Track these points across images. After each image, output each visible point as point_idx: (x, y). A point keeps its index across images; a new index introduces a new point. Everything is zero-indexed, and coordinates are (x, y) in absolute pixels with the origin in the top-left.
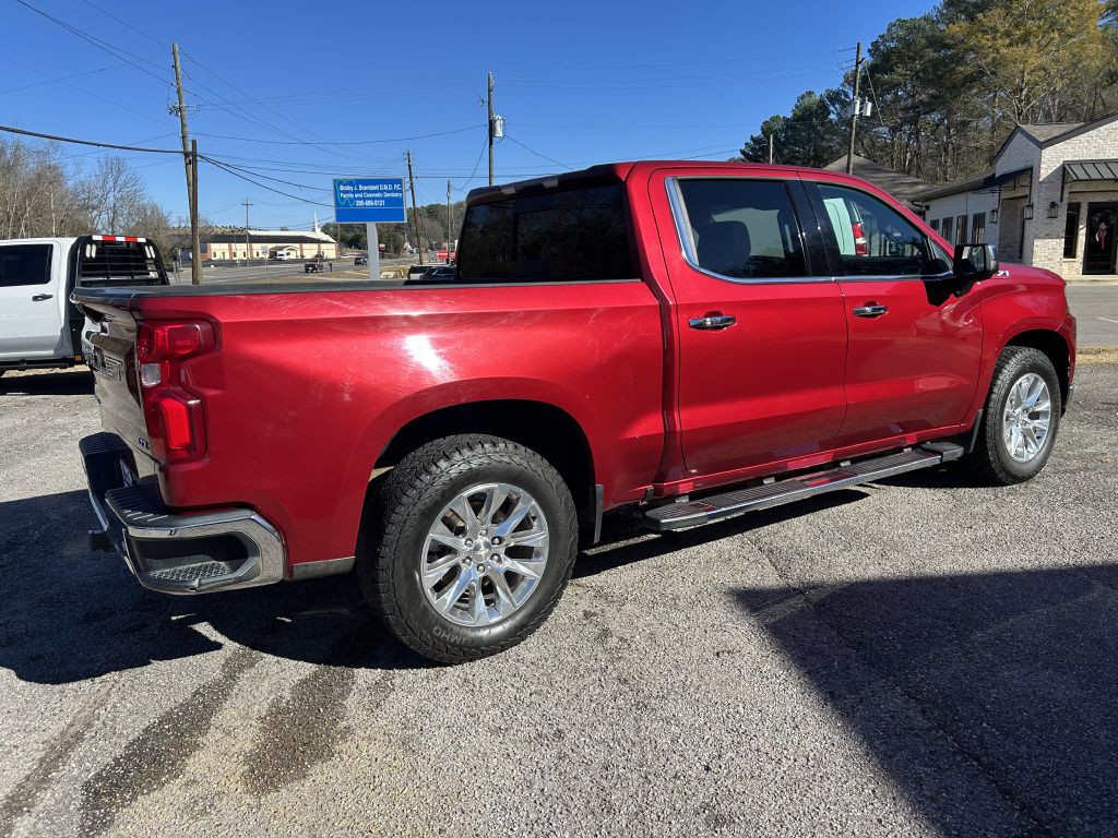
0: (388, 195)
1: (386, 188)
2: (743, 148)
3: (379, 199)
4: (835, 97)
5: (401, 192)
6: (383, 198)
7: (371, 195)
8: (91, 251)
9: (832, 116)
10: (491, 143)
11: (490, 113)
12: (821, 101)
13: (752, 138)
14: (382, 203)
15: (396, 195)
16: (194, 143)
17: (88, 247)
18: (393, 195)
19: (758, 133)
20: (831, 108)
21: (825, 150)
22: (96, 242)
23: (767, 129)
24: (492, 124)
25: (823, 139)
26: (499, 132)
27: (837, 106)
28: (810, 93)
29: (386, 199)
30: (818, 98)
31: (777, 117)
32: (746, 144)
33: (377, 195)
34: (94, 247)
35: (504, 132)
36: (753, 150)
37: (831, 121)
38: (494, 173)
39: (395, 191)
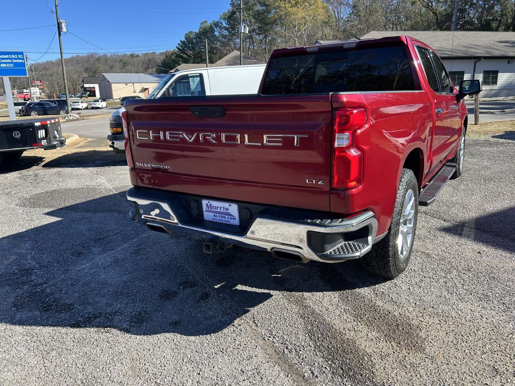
0: (15, 61)
1: (13, 56)
2: (177, 46)
3: (9, 63)
4: (217, 24)
5: (23, 59)
6: (12, 63)
7: (4, 61)
9: (216, 33)
10: (60, 35)
11: (58, 19)
12: (211, 26)
13: (181, 41)
14: (12, 65)
15: (20, 61)
18: (18, 61)
19: (183, 39)
20: (216, 29)
21: (215, 48)
23: (187, 37)
24: (59, 25)
25: (214, 43)
26: (64, 29)
27: (218, 28)
28: (206, 22)
29: (14, 63)
30: (209, 24)
31: (192, 32)
32: (179, 44)
33: (8, 61)
35: (67, 29)
36: (182, 46)
37: (216, 35)
39: (20, 59)
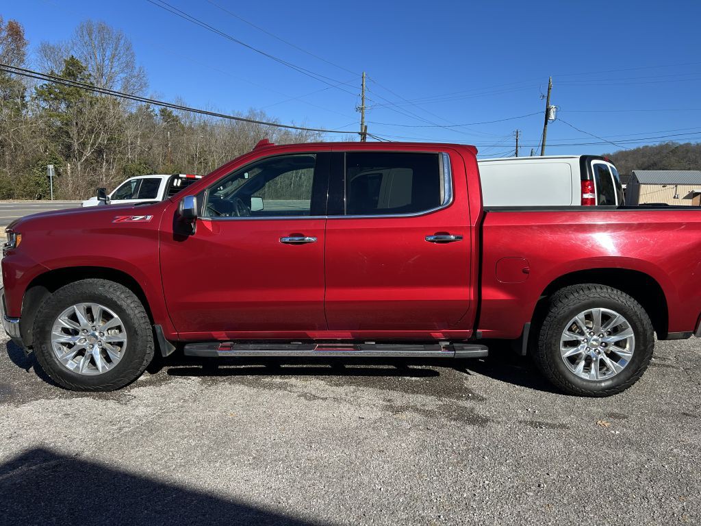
8: (177, 183)
10: (546, 124)
11: (547, 104)
16: (366, 127)
17: (176, 180)
22: (181, 178)
24: (548, 111)
26: (552, 116)
34: (180, 181)
35: (555, 116)
38: (546, 143)
